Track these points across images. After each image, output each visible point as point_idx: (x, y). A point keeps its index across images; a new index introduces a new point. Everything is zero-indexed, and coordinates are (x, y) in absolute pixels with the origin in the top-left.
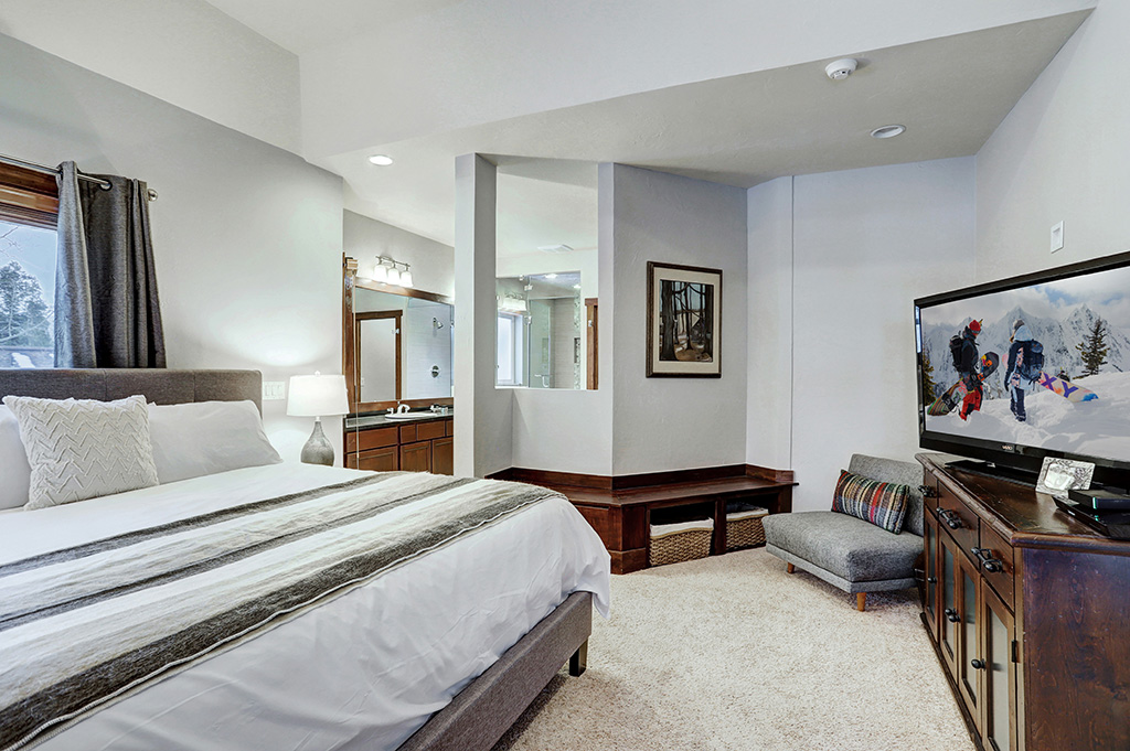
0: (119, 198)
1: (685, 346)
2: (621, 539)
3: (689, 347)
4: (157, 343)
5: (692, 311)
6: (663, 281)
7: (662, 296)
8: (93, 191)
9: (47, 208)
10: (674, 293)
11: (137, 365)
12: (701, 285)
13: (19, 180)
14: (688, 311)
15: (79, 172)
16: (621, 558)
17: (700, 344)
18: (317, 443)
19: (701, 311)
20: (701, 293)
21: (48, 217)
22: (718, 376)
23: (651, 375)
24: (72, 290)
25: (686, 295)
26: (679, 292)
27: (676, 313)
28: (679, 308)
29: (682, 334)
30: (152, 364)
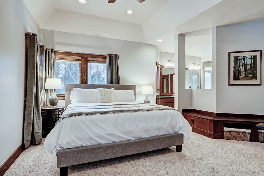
0: (114, 57)
1: (244, 76)
2: (213, 129)
3: (246, 76)
4: (119, 80)
5: (247, 65)
6: (234, 57)
7: (234, 61)
8: (111, 57)
9: (105, 61)
10: (239, 60)
11: (116, 84)
12: (251, 56)
13: (102, 57)
14: (245, 65)
15: (109, 54)
16: (212, 134)
17: (251, 74)
18: (147, 99)
19: (251, 64)
20: (251, 59)
21: (105, 62)
22: (260, 85)
23: (230, 84)
24: (107, 72)
25: (244, 60)
26: (241, 60)
27: (240, 66)
28: (241, 64)
29: (243, 72)
30: (118, 84)
